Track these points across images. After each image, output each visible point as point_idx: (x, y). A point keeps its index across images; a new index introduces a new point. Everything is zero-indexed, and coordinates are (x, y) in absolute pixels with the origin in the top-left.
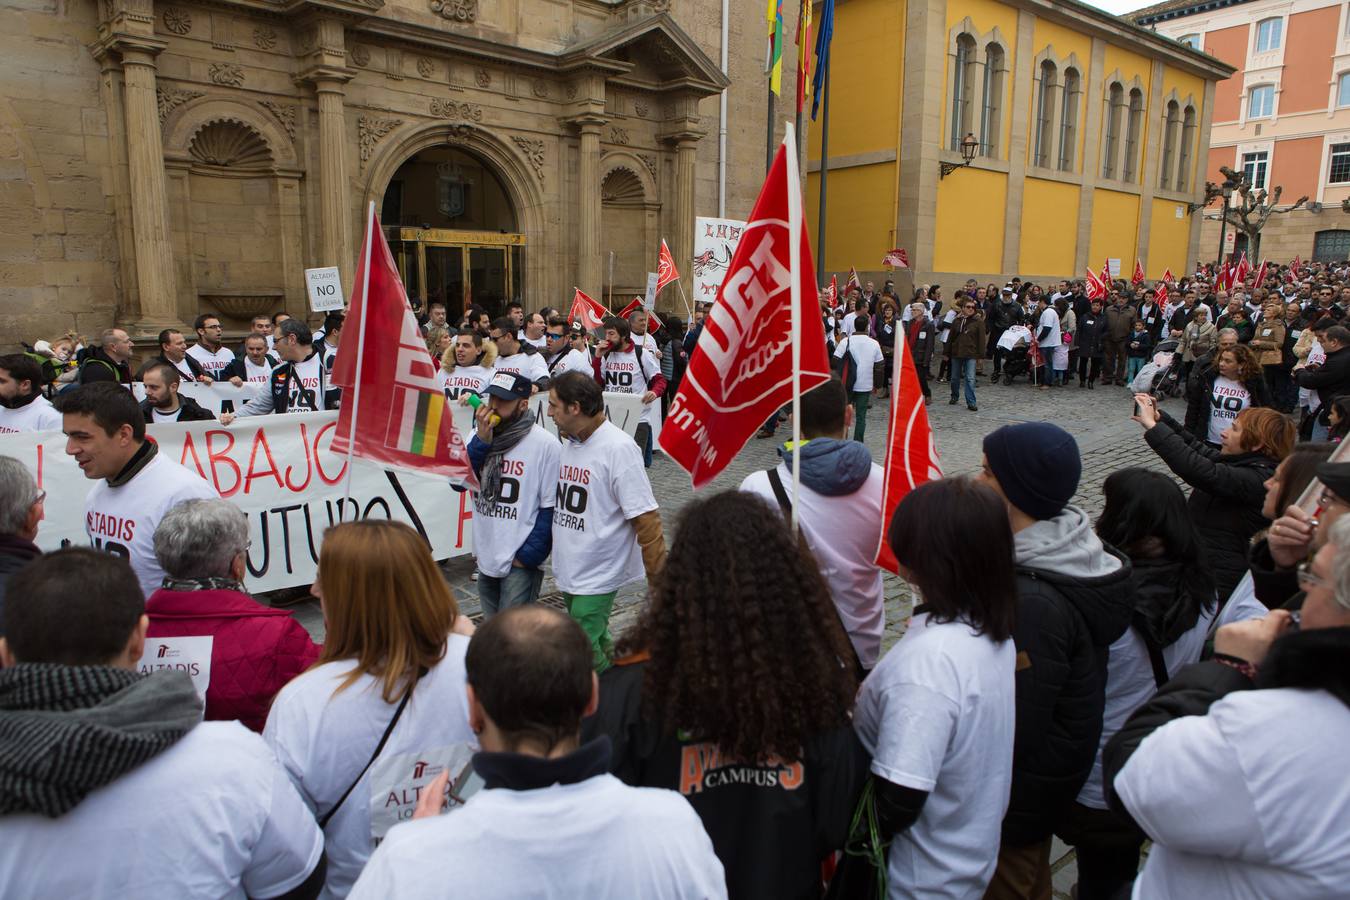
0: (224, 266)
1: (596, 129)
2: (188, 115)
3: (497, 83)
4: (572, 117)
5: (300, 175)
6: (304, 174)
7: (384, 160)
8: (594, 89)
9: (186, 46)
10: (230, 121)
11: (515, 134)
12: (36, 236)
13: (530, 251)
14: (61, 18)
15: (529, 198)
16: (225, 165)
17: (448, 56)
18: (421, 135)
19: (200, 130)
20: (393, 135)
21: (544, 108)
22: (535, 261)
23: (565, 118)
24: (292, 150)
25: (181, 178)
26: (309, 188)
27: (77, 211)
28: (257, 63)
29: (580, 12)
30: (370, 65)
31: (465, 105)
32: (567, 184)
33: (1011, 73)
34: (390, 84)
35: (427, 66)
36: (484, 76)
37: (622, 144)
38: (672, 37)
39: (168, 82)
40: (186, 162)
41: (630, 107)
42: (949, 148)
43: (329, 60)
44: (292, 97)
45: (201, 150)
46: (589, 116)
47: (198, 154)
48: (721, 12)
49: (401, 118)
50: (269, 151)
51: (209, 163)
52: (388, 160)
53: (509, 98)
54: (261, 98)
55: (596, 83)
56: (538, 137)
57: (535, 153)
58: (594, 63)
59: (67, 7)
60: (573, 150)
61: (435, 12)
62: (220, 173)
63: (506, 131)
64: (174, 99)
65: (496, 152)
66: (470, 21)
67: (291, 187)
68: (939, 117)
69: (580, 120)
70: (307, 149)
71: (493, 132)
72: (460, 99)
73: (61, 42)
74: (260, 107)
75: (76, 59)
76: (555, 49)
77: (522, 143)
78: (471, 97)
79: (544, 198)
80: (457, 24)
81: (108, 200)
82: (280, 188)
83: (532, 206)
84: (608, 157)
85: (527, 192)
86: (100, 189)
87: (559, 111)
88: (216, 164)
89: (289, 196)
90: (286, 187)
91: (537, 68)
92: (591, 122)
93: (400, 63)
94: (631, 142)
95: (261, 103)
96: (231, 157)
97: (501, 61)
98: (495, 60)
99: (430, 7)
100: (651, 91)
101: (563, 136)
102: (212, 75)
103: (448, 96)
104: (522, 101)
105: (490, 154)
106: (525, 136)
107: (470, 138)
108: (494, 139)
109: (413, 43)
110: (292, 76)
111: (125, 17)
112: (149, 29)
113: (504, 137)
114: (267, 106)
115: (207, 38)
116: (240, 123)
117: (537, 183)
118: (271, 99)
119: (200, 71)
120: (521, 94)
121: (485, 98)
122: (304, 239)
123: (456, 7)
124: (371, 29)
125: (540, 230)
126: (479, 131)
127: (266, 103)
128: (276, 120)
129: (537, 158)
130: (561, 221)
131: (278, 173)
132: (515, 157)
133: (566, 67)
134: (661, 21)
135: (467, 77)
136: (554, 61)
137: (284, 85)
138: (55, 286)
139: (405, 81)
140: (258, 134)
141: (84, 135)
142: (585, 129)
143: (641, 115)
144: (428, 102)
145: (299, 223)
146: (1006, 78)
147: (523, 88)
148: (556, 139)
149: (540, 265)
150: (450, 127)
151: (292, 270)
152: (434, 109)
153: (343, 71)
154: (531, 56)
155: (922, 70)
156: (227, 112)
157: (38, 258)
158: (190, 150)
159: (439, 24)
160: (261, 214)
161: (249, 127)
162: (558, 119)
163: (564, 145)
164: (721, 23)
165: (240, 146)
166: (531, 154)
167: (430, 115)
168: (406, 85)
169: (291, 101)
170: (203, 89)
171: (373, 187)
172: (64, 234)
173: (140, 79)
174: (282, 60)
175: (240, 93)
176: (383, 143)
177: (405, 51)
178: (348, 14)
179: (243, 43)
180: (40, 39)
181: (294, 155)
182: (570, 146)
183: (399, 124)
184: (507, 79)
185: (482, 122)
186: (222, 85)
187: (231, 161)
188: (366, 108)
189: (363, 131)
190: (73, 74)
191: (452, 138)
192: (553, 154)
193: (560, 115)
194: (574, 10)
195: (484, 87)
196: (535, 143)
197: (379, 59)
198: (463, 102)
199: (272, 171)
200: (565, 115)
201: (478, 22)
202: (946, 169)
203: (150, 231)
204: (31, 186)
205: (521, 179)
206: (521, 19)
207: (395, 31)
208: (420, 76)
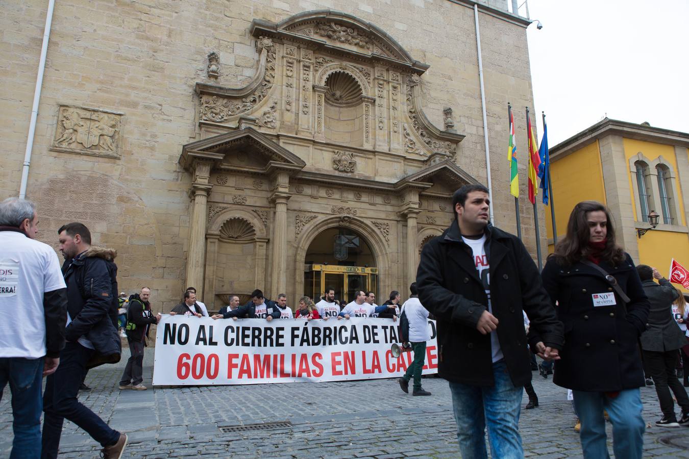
0: (231, 283)
1: (414, 215)
2: (221, 216)
3: (365, 198)
4: (403, 211)
5: (267, 241)
6: (269, 240)
7: (307, 233)
8: (412, 197)
9: (223, 189)
10: (239, 218)
11: (373, 220)
12: (153, 268)
13: (381, 277)
14: (179, 182)
15: (381, 251)
16: (237, 238)
17: (340, 187)
18: (325, 222)
19: (225, 222)
20: (312, 222)
21: (389, 208)
22: (384, 282)
23: (400, 212)
24: (265, 230)
25: (214, 242)
26: (271, 247)
27: (172, 257)
28: (253, 195)
29: (407, 165)
30: (303, 193)
31: (349, 208)
32: (402, 244)
33: (677, 179)
34: (313, 200)
35: (330, 192)
36: (358, 195)
37: (432, 224)
38: (453, 170)
39: (215, 204)
40: (217, 235)
41: (436, 206)
42: (642, 221)
43: (281, 189)
44: (267, 207)
45: (226, 231)
46: (410, 209)
47: (224, 232)
48: (486, 161)
49: (316, 215)
50: (254, 230)
51: (230, 237)
52: (309, 233)
53: (371, 204)
54: (254, 209)
55: (414, 194)
56: (386, 222)
57: (384, 229)
58: (411, 184)
59: (182, 178)
60: (404, 227)
61: (335, 169)
62: (234, 242)
63: (369, 219)
64: (216, 210)
65: (364, 229)
66: (353, 172)
67: (262, 246)
68: (631, 204)
69: (406, 211)
70: (271, 229)
71: (362, 220)
72: (346, 205)
73: (177, 191)
74: (252, 212)
75: (181, 197)
76: (394, 181)
77: (377, 225)
78: (352, 204)
79: (389, 251)
80: (346, 174)
81: (185, 253)
82: (257, 247)
83: (382, 255)
84: (424, 230)
85: (380, 247)
86: (182, 249)
87: (397, 209)
88: (233, 238)
89: (261, 250)
90: (260, 246)
91: (385, 190)
92: (411, 212)
93: (318, 191)
94: (438, 223)
95: (253, 211)
96: (239, 234)
97: (366, 188)
98: (363, 187)
99: (333, 167)
100: (447, 198)
101: (399, 221)
102: (233, 200)
103: (340, 204)
104: (377, 205)
105: (361, 230)
106: (379, 221)
107: (350, 222)
108: (362, 223)
109: (323, 182)
110: (268, 198)
111: (198, 177)
112: (206, 181)
113: (368, 222)
114: (255, 212)
115: (233, 185)
116: (243, 219)
117: (385, 243)
118: (257, 209)
119: (229, 199)
120: (377, 202)
121: (358, 205)
122: (266, 269)
123: (345, 167)
124: (303, 177)
125: (387, 266)
126: (354, 219)
127: (255, 211)
128: (258, 217)
129: (386, 232)
130: (399, 262)
131: (257, 240)
132: (373, 231)
133: (399, 188)
134: (446, 164)
135: (350, 196)
136: (392, 186)
137: (264, 203)
138: (158, 290)
139: (320, 199)
140: (250, 223)
141: (179, 227)
142: (409, 216)
143: (442, 210)
144: (330, 208)
145: (264, 263)
146: (674, 183)
147: (378, 200)
148: (395, 222)
149: (387, 284)
150: (340, 218)
151: (260, 284)
152: (333, 210)
153: (287, 193)
154: (382, 185)
155: (614, 181)
156: (238, 215)
157: (153, 277)
158: (220, 231)
159: (337, 173)
160: (249, 259)
161: (246, 221)
162: (397, 213)
163: (400, 225)
164: (486, 166)
165: (243, 229)
166: (382, 230)
167: (331, 213)
168: (319, 201)
169: (267, 209)
170: (229, 206)
171: (300, 246)
172: (165, 267)
173: (201, 200)
174: (264, 192)
175: (244, 207)
176: (307, 226)
177: (320, 186)
178: (290, 170)
179: (248, 187)
180: (170, 190)
181: (265, 232)
182: (403, 226)
183: (315, 217)
184: (370, 197)
185: (357, 215)
186: (238, 204)
187: (240, 236)
188: (300, 211)
189: (298, 221)
190: (179, 203)
191: (341, 223)
192: (394, 230)
193: (398, 211)
194: (405, 164)
195: (358, 200)
196: (384, 224)
197: (308, 190)
198: (347, 206)
199: (254, 239)
200: (400, 210)
201: (356, 172)
202: (641, 232)
203: (194, 263)
204: (155, 247)
205: (377, 242)
206: (377, 170)
207: (314, 177)
208: (327, 197)
